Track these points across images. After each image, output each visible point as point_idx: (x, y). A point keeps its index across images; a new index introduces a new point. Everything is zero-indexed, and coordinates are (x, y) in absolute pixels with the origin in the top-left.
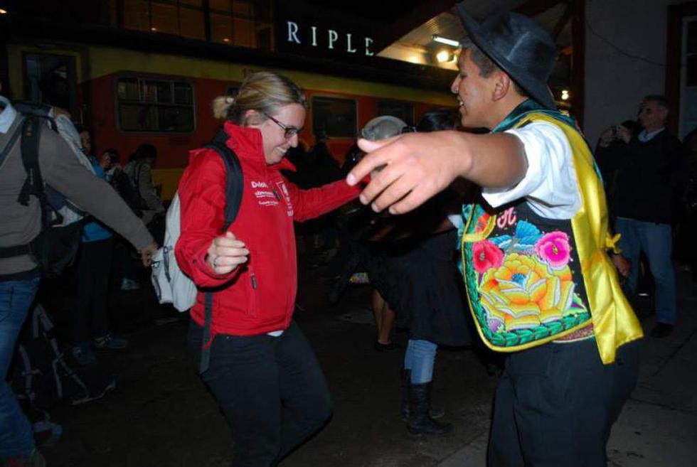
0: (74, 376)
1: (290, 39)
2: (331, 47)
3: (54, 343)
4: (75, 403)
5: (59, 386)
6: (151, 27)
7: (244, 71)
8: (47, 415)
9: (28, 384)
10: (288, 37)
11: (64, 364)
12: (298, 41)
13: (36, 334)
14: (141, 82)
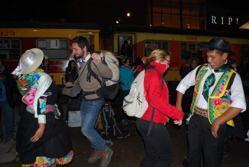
0: (119, 130)
1: (213, 22)
2: (229, 24)
3: (114, 119)
4: (119, 138)
5: (115, 132)
6: (162, 23)
7: (187, 37)
8: (110, 140)
9: (106, 130)
10: (212, 22)
11: (116, 126)
12: (216, 23)
13: (110, 117)
14: (152, 43)
